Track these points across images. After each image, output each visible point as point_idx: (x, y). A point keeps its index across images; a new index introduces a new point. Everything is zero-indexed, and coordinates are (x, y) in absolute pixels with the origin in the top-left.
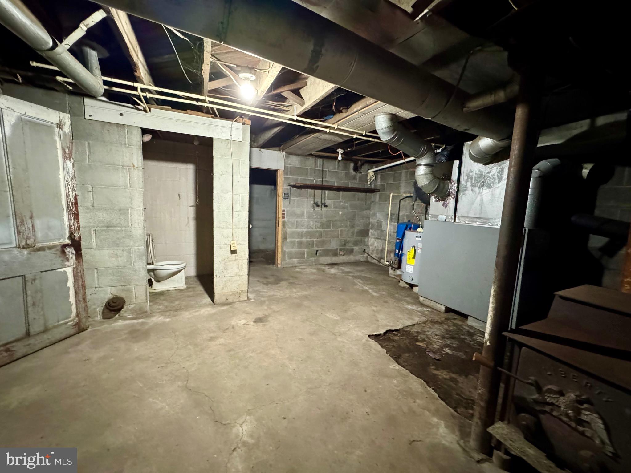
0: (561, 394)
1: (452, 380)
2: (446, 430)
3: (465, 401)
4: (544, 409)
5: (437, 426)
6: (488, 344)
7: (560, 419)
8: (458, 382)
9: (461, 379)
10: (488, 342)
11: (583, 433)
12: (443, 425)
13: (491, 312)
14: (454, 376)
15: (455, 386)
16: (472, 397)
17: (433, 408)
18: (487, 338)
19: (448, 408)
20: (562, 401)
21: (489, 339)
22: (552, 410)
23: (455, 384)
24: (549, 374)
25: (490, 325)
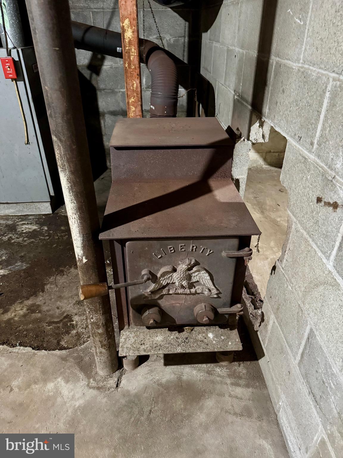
0: (175, 270)
1: (33, 309)
2: (70, 386)
3: (61, 325)
4: (162, 294)
5: (57, 392)
6: (85, 261)
7: (178, 294)
8: (39, 306)
9: (39, 300)
10: (84, 258)
11: (196, 293)
12: (63, 383)
13: (74, 216)
14: (29, 302)
15: (39, 315)
16: (64, 312)
17: (37, 373)
18: (80, 254)
19: (52, 354)
20: (176, 277)
21: (84, 254)
22: (169, 290)
23: (39, 312)
24: (160, 258)
25: (78, 235)
